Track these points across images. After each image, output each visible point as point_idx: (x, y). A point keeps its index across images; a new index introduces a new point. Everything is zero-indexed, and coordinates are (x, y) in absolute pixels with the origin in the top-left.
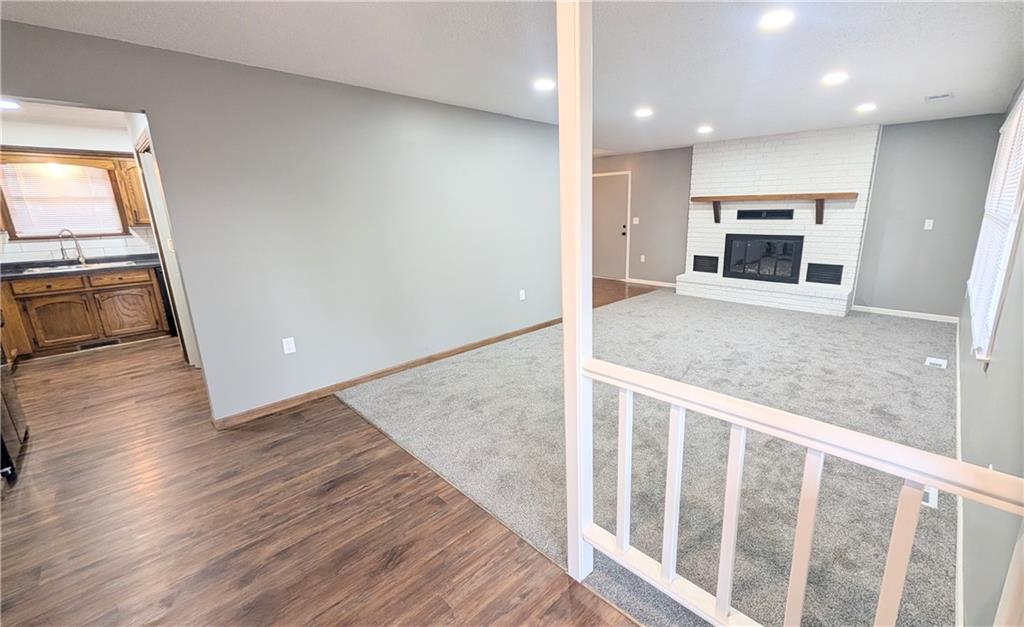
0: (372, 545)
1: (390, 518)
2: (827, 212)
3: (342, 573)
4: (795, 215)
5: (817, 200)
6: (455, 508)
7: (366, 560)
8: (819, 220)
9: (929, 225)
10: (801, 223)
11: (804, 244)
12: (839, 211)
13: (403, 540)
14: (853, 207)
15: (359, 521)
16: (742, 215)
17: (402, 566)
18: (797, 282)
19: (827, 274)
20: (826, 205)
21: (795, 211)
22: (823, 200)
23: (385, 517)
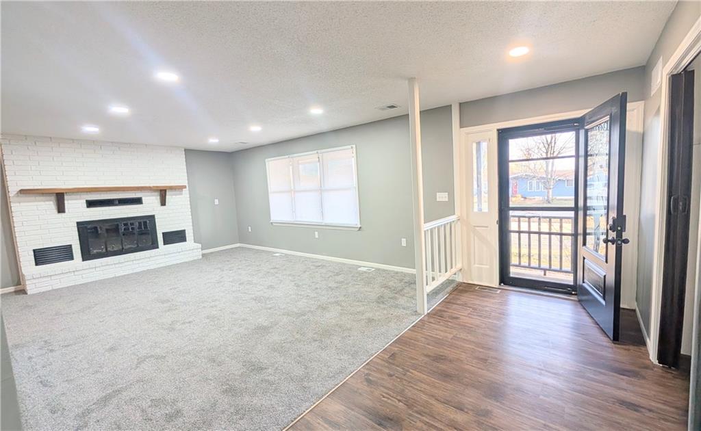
0: (435, 369)
1: (411, 370)
2: (168, 197)
3: (457, 373)
4: (144, 200)
5: (161, 191)
6: (396, 349)
7: (444, 367)
8: (163, 203)
9: (217, 202)
10: (150, 206)
11: (156, 220)
12: (174, 197)
13: (427, 359)
14: (182, 194)
15: (419, 384)
16: (91, 204)
17: (441, 354)
18: (158, 248)
19: (176, 237)
20: (167, 193)
21: (143, 198)
22: (165, 191)
23: (412, 373)
